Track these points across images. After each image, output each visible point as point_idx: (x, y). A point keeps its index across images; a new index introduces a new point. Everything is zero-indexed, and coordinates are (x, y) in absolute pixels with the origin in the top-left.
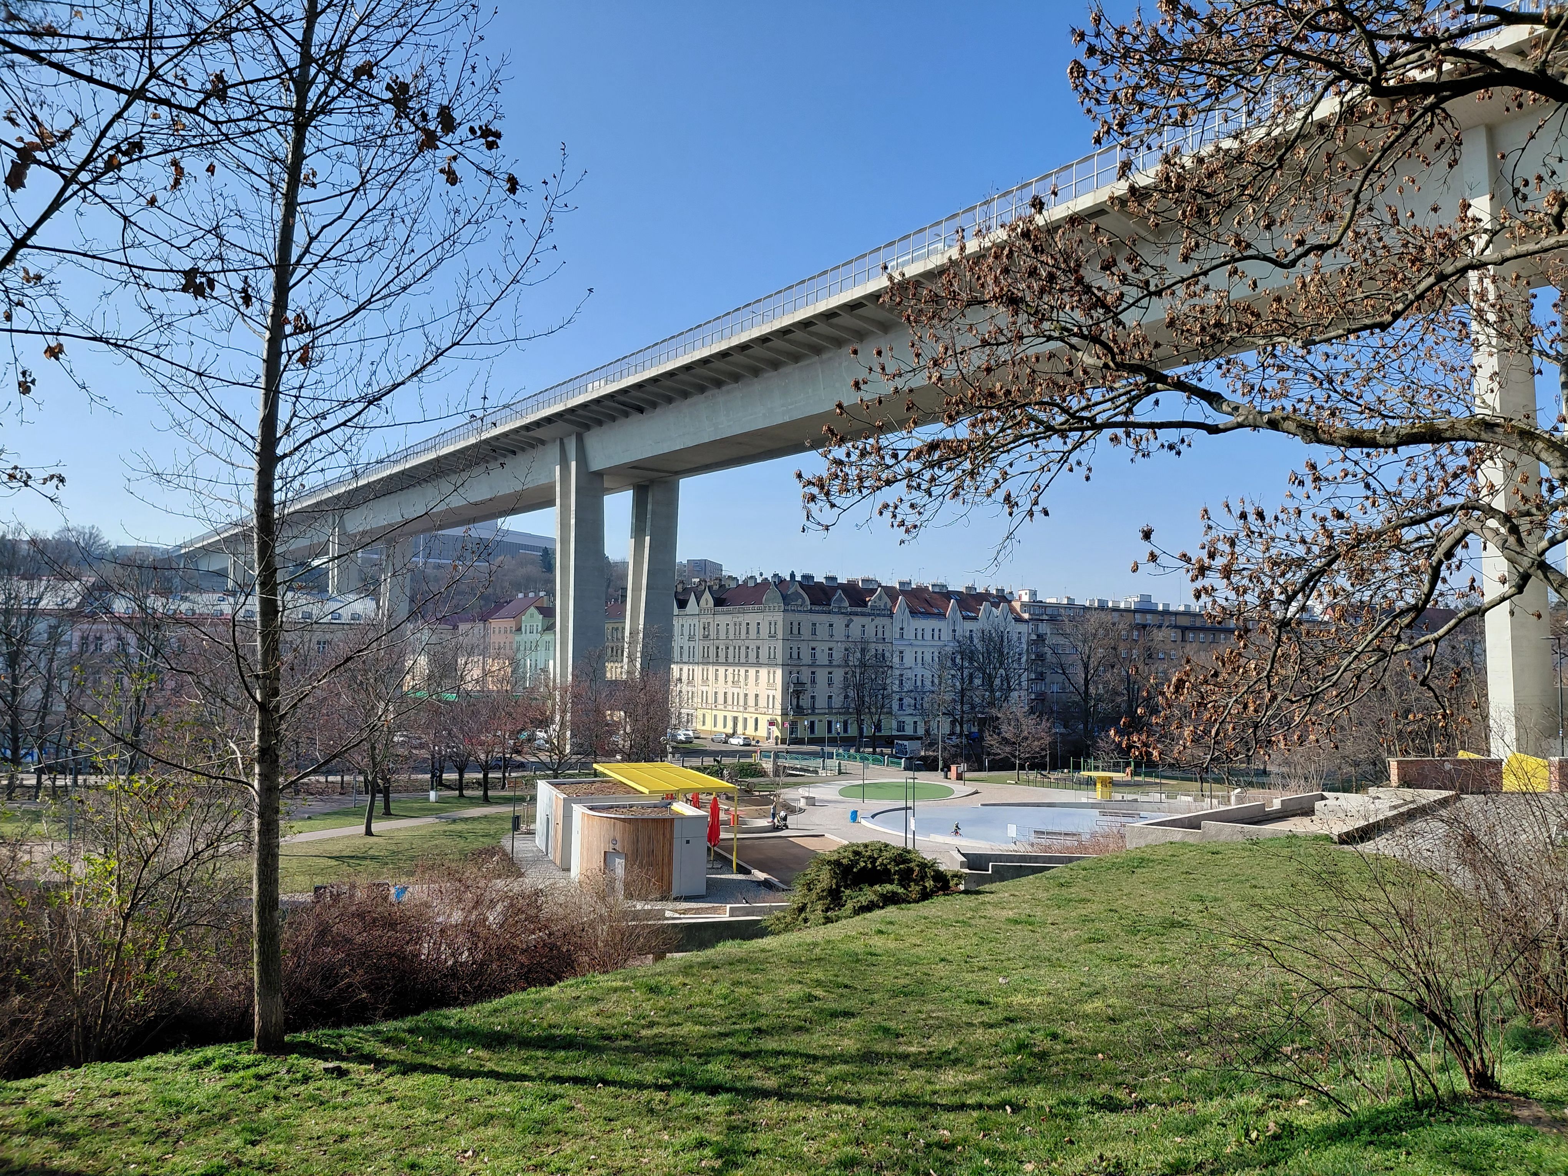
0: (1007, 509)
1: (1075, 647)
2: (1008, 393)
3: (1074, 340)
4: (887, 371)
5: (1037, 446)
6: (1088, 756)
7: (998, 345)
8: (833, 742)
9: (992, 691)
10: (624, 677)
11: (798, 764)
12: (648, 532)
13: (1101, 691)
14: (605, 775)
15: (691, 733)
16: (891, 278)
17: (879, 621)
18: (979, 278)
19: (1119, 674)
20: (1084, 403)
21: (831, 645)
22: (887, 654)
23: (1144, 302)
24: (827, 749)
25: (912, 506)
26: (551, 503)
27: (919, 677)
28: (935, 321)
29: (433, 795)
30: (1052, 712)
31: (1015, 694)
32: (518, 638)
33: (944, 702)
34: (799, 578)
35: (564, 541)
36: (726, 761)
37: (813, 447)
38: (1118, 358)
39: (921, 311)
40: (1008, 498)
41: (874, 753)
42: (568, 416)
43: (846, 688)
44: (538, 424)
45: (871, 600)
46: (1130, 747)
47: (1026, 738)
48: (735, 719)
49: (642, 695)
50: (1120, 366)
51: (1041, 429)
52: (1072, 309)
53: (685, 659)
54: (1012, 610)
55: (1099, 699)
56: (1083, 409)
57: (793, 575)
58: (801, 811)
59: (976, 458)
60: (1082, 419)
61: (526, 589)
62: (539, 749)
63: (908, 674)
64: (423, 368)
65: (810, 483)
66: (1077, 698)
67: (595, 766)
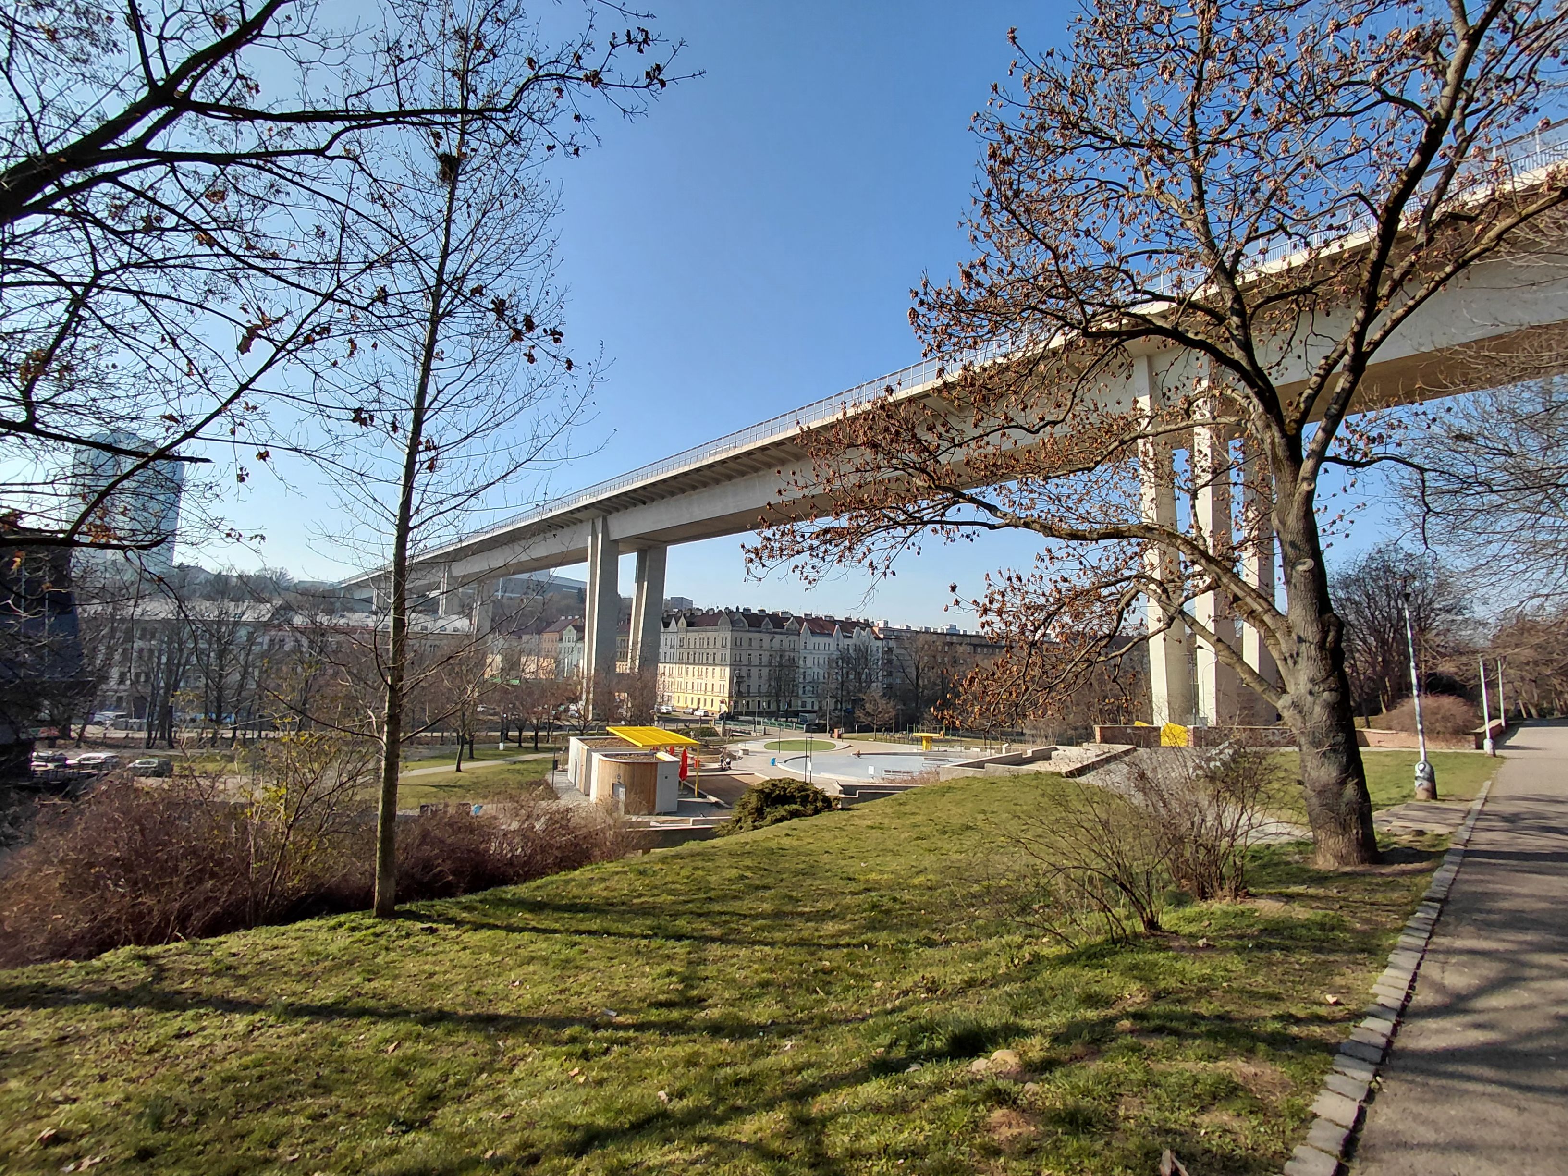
0: (871, 571)
1: (911, 656)
2: (872, 500)
3: (911, 471)
4: (799, 484)
5: (889, 533)
6: (917, 723)
7: (865, 471)
8: (760, 714)
9: (860, 683)
10: (628, 671)
11: (739, 728)
12: (646, 580)
13: (926, 683)
14: (614, 734)
15: (670, 708)
16: (802, 429)
17: (792, 638)
18: (854, 431)
19: (937, 673)
20: (916, 508)
21: (761, 652)
22: (796, 659)
23: (952, 450)
24: (757, 719)
25: (813, 567)
26: (586, 560)
27: (816, 674)
28: (828, 456)
29: (501, 746)
30: (897, 696)
31: (874, 685)
32: (560, 645)
33: (831, 689)
34: (741, 610)
35: (593, 584)
36: (692, 726)
37: (752, 529)
38: (937, 483)
39: (820, 449)
40: (871, 564)
41: (787, 721)
42: (598, 505)
43: (770, 679)
44: (578, 510)
45: (786, 625)
46: (943, 718)
47: (881, 712)
48: (699, 699)
49: (639, 683)
50: (938, 487)
51: (891, 523)
52: (910, 452)
53: (668, 660)
54: (873, 632)
55: (925, 688)
56: (916, 512)
57: (738, 608)
58: (740, 758)
59: (852, 539)
60: (915, 518)
61: (566, 614)
62: (572, 717)
63: (809, 671)
64: (507, 474)
65: (749, 551)
66: (912, 687)
67: (608, 728)
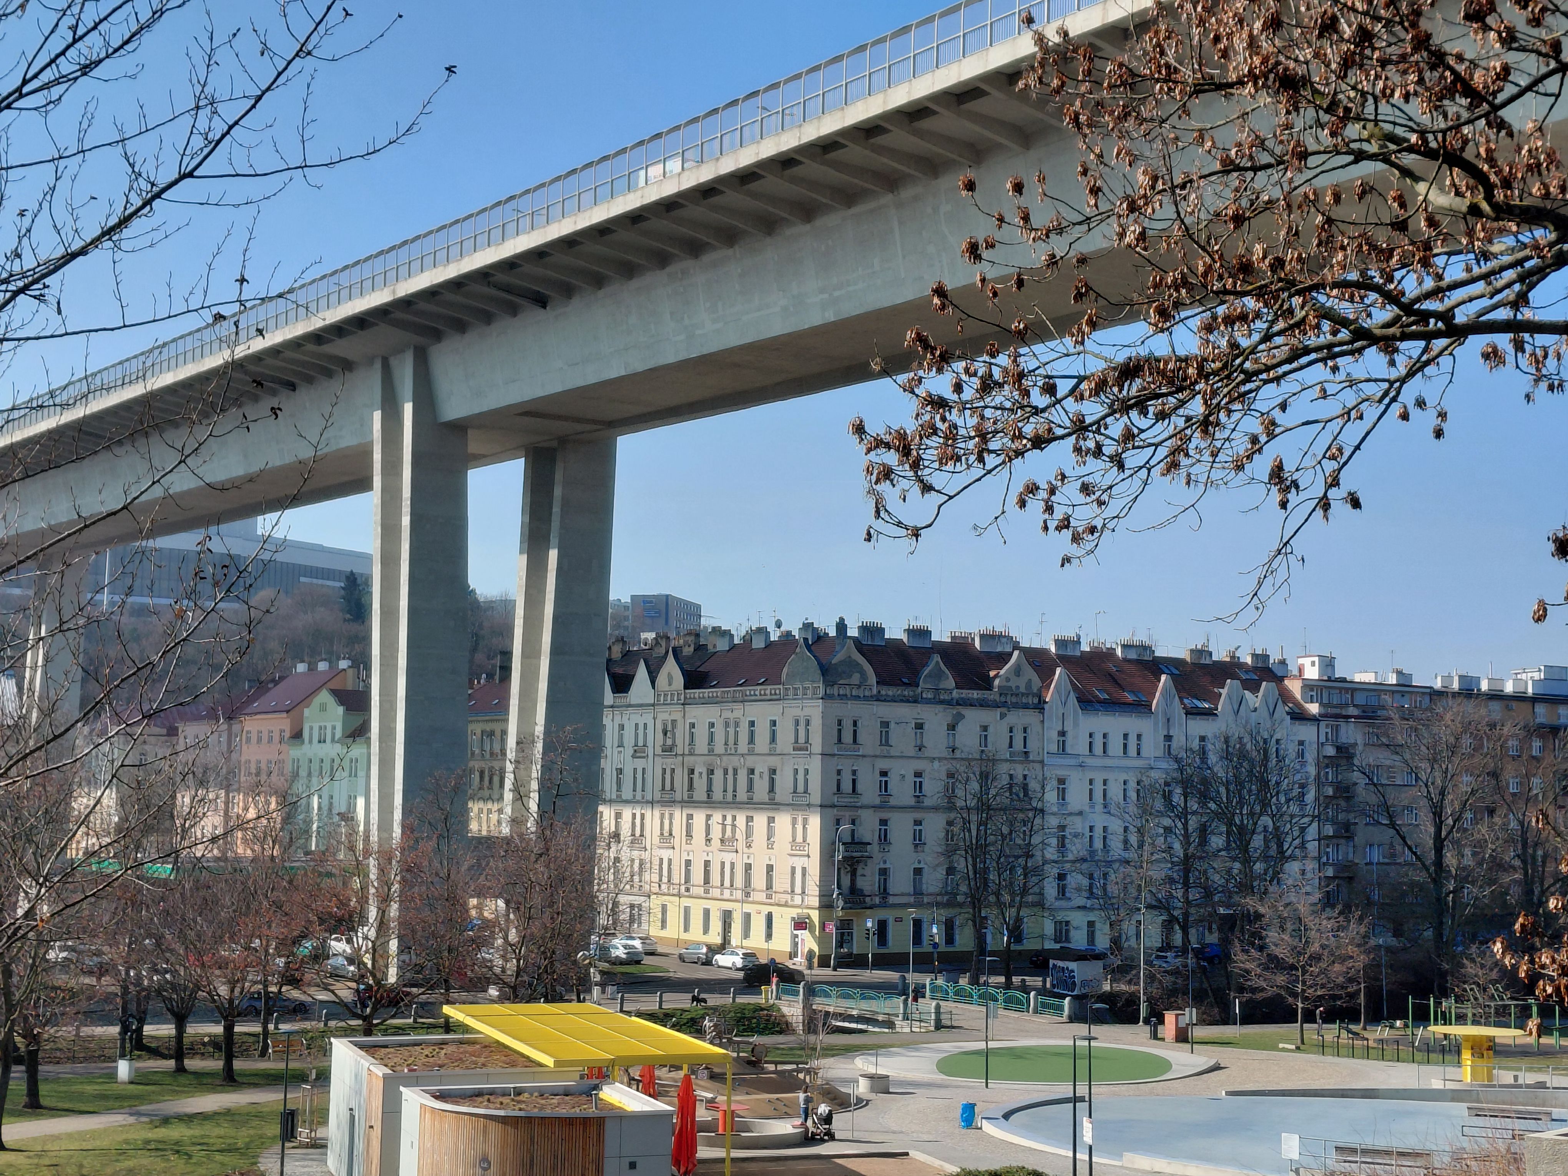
0: (1276, 496)
1: (1413, 771)
2: (1278, 264)
3: (1409, 160)
4: (1035, 221)
5: (1335, 369)
6: (1444, 993)
7: (1255, 169)
8: (924, 963)
9: (1247, 861)
10: (506, 830)
11: (855, 1007)
12: (554, 539)
13: (1468, 861)
14: (466, 1029)
15: (637, 943)
16: (1040, 39)
17: (1018, 718)
18: (1217, 39)
19: (1505, 827)
20: (1429, 284)
21: (919, 765)
22: (1033, 785)
23: (1552, 84)
24: (913, 978)
25: (1086, 489)
26: (362, 484)
27: (1098, 833)
28: (1130, 124)
29: (123, 1068)
30: (1369, 903)
31: (1293, 867)
32: (295, 752)
33: (1150, 882)
34: (853, 632)
35: (389, 560)
37: (886, 372)
38: (1499, 195)
39: (1099, 104)
40: (1277, 474)
41: (1008, 985)
42: (399, 315)
43: (949, 852)
44: (339, 330)
45: (1000, 675)
46: (1534, 977)
47: (1316, 958)
48: (727, 917)
49: (540, 867)
50: (1503, 211)
51: (1344, 334)
52: (1407, 97)
53: (627, 793)
54: (1285, 696)
55: (1465, 877)
56: (1428, 295)
57: (841, 626)
58: (862, 1103)
59: (1214, 393)
60: (1425, 316)
61: (312, 655)
62: (336, 975)
63: (1077, 825)
64: (125, 221)
65: (879, 443)
66: (1420, 877)
67: (447, 1009)
